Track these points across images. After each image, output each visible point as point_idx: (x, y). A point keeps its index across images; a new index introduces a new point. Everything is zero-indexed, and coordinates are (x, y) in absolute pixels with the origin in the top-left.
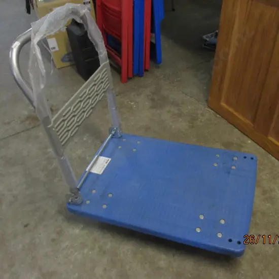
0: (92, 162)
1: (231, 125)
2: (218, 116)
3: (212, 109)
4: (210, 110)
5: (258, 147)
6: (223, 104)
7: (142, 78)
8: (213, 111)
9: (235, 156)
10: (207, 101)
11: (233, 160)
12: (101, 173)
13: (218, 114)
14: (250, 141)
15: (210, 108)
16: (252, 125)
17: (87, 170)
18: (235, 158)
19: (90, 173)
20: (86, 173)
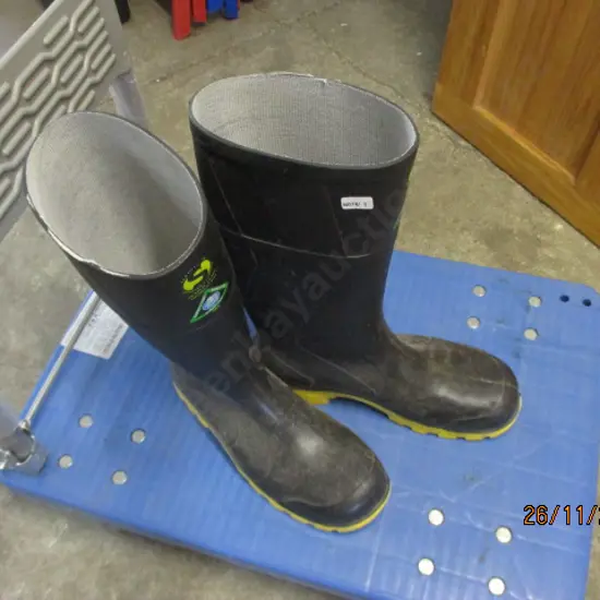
0: (82, 315)
1: (502, 175)
2: (463, 143)
3: (444, 122)
4: (439, 125)
5: (586, 243)
6: (481, 109)
7: (235, 23)
8: (447, 129)
9: (531, 294)
10: (429, 97)
11: (528, 308)
12: (107, 356)
13: (463, 137)
14: (559, 226)
15: (439, 119)
16: (571, 177)
17: (65, 342)
18: (535, 302)
19: (73, 355)
20: (63, 353)
